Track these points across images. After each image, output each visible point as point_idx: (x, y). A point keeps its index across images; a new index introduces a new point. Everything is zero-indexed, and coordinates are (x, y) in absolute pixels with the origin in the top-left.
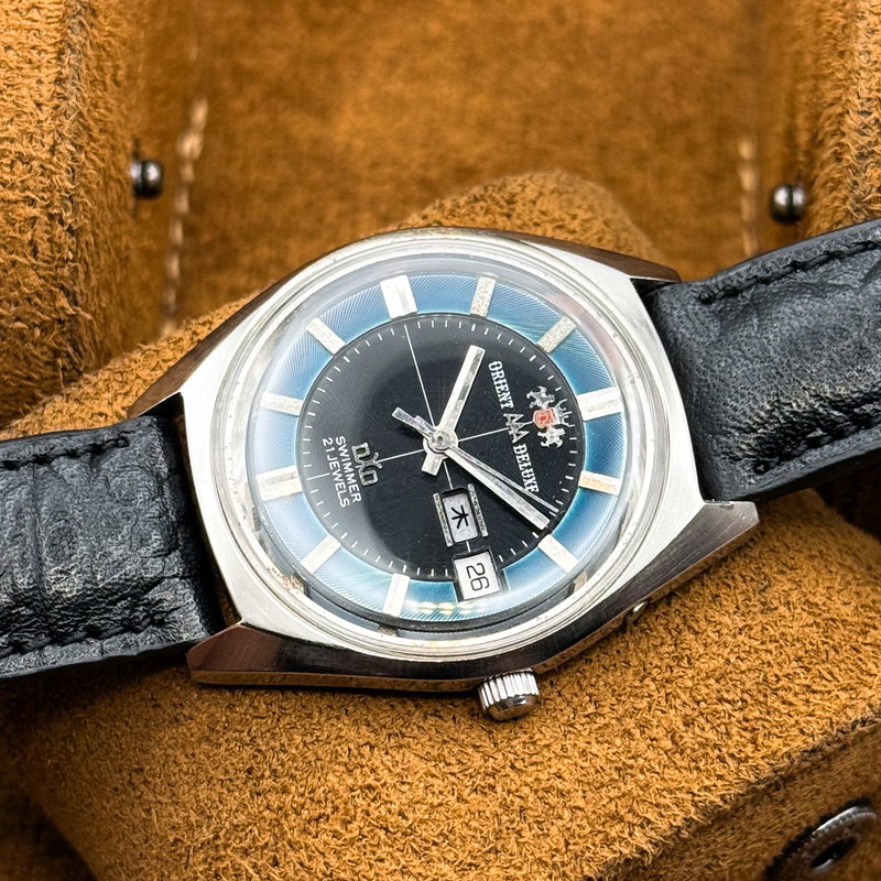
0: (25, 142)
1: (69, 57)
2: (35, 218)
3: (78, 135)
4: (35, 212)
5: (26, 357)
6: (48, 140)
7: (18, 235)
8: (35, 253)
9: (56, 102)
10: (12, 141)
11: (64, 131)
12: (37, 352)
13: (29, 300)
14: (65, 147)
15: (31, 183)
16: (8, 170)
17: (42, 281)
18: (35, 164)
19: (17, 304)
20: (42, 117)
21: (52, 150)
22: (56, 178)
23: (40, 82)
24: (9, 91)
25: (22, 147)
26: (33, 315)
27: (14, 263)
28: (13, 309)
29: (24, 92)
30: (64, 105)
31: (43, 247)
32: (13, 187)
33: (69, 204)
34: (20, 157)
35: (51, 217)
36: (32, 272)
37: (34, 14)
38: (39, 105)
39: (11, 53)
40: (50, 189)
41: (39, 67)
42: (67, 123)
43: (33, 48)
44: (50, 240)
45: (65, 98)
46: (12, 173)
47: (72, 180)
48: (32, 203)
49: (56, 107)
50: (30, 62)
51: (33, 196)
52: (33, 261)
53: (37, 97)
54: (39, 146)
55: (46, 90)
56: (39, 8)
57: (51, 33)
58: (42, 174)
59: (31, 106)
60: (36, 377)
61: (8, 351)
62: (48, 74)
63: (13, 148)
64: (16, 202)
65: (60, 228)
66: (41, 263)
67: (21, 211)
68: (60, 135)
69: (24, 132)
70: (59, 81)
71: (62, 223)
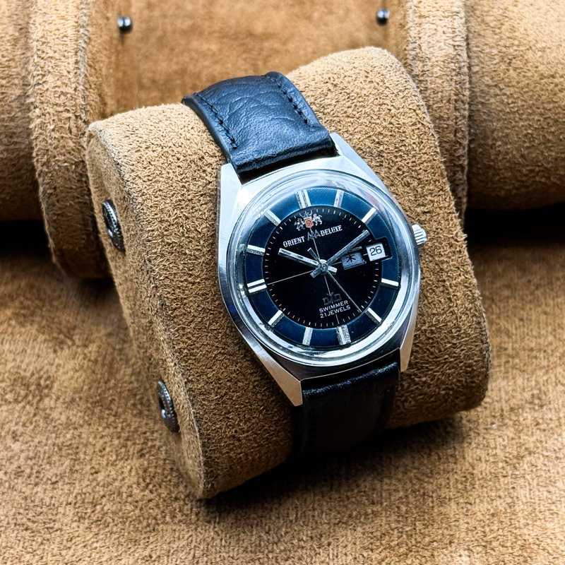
0: (64, 87)
1: (80, 53)
2: (70, 118)
3: (85, 83)
4: (70, 115)
5: (69, 179)
6: (73, 86)
7: (63, 125)
8: (71, 132)
9: (76, 71)
10: (59, 87)
11: (80, 82)
12: (74, 176)
13: (70, 153)
14: (81, 88)
15: (67, 104)
16: (57, 99)
17: (74, 144)
18: (69, 96)
19: (64, 155)
20: (71, 77)
21: (75, 90)
22: (77, 101)
23: (69, 63)
24: (57, 68)
25: (64, 89)
26: (72, 159)
27: (62, 137)
28: (63, 157)
29: (63, 68)
30: (79, 72)
31: (74, 130)
32: (60, 105)
33: (83, 111)
34: (62, 93)
35: (76, 117)
36: (70, 141)
37: (65, 39)
38: (69, 72)
39: (56, 54)
40: (75, 105)
41: (68, 58)
42: (81, 78)
43: (66, 51)
44: (76, 127)
45: (79, 69)
46: (59, 100)
47: (84, 101)
48: (68, 111)
49: (76, 73)
50: (64, 56)
51: (68, 108)
52: (70, 136)
53: (68, 69)
54: (69, 88)
55: (71, 67)
56: (67, 37)
57: (72, 45)
58: (72, 100)
59: (65, 73)
60: (74, 187)
61: (62, 177)
62: (72, 60)
63: (59, 90)
64: (62, 112)
65: (80, 121)
66: (73, 137)
67: (64, 115)
68: (78, 83)
69: (63, 83)
70: (77, 62)
71: (81, 119)
